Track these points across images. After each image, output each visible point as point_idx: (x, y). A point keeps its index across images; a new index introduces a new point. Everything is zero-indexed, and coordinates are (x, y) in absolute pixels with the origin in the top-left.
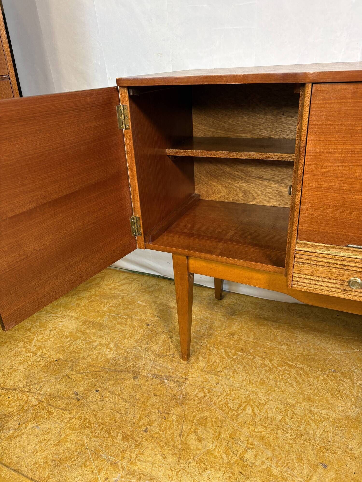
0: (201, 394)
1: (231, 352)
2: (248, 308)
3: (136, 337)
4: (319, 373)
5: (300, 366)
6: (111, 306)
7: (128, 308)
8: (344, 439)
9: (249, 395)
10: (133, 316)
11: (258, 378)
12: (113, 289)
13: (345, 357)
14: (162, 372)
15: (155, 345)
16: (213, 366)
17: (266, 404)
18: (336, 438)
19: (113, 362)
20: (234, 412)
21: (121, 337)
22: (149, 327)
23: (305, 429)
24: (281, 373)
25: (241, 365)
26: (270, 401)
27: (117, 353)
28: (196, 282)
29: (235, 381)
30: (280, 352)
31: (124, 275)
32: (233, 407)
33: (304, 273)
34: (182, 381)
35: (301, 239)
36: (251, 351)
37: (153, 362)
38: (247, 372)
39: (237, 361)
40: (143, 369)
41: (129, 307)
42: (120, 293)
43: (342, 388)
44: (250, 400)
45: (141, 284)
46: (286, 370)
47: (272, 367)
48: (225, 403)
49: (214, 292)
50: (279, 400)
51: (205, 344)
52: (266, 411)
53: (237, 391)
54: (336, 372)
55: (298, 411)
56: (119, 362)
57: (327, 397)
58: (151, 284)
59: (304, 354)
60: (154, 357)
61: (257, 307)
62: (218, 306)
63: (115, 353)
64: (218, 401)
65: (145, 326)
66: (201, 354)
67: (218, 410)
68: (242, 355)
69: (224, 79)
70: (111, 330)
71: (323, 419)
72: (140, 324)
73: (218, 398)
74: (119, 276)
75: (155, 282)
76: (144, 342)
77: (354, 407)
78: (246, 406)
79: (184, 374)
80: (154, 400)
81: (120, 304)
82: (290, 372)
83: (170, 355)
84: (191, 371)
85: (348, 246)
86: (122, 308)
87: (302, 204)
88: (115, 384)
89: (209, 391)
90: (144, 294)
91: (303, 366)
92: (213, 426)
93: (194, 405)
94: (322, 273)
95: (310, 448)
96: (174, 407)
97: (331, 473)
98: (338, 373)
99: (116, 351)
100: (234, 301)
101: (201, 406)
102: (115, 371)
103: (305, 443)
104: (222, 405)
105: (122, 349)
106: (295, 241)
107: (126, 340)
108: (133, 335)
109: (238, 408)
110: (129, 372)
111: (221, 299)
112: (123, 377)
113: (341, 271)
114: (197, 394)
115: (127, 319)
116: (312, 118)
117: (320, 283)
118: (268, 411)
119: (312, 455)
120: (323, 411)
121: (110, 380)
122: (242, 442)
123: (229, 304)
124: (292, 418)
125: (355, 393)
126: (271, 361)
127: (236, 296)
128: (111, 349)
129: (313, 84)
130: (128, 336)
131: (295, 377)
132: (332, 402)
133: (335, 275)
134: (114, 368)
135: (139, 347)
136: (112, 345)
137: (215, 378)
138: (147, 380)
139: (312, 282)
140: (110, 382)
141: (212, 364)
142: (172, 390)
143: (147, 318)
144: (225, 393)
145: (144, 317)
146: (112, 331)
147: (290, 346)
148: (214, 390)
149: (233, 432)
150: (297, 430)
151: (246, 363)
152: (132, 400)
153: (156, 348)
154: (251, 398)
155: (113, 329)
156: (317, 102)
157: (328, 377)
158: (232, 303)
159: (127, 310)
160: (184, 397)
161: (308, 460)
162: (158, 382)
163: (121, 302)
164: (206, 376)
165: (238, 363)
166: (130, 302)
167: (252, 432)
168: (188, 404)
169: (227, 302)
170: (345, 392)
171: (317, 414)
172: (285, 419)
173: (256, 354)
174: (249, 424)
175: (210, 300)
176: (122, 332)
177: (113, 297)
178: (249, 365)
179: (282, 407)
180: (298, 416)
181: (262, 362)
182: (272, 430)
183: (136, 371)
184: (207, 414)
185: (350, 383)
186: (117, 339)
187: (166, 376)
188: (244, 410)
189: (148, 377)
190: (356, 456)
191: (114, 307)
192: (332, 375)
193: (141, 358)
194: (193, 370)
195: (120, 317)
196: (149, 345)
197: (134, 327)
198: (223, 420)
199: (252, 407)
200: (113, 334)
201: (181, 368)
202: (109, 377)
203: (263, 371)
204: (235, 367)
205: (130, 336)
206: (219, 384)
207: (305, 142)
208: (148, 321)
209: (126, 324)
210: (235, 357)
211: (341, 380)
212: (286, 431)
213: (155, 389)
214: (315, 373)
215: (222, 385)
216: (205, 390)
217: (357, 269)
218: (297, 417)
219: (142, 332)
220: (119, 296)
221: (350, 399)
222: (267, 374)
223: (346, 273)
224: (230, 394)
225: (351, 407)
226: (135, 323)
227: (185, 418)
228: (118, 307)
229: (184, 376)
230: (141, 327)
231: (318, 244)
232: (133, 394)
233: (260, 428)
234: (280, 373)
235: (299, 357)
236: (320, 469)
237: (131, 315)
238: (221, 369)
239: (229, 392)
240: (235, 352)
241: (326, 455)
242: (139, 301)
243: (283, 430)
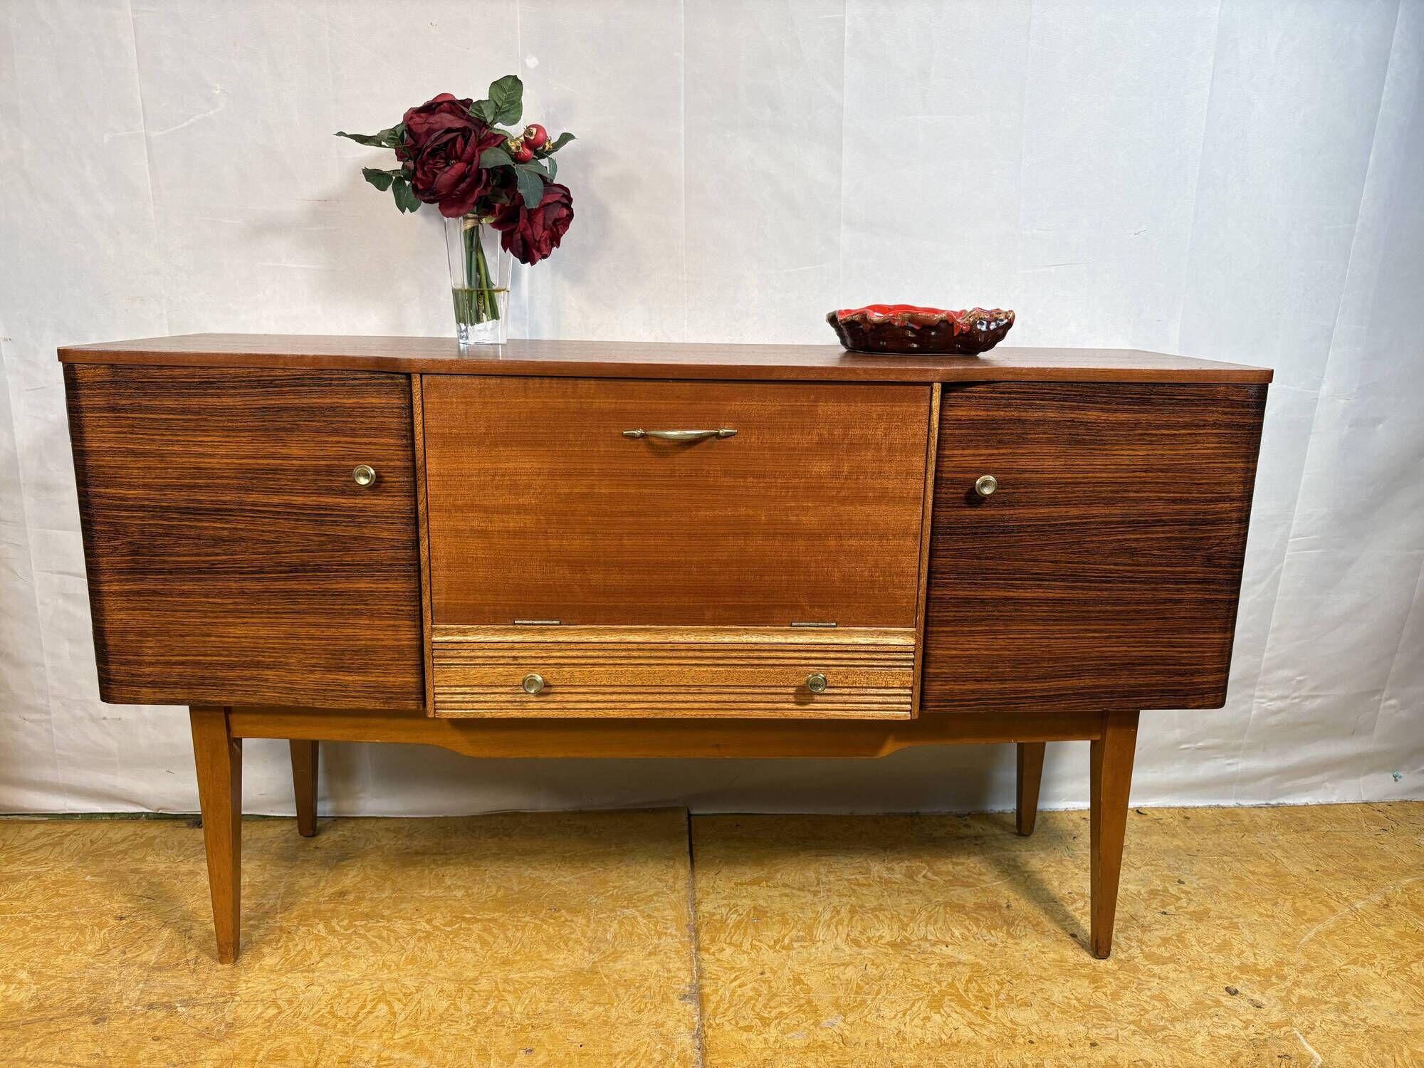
0: (272, 1011)
1: (341, 924)
2: (378, 841)
3: (90, 947)
4: (527, 919)
5: (488, 917)
6: (6, 899)
7: (58, 895)
8: (567, 1003)
9: (381, 987)
10: (76, 909)
11: (402, 954)
12: (6, 863)
13: (578, 884)
14: (171, 997)
15: (146, 951)
16: (298, 958)
17: (417, 991)
18: (551, 1007)
19: (32, 1005)
20: (349, 1021)
21: (46, 955)
22: (124, 922)
23: (495, 1008)
24: (451, 936)
25: (362, 941)
26: (426, 986)
27: (39, 986)
28: (246, 810)
29: (351, 971)
30: (449, 902)
31: (35, 827)
32: (347, 1014)
33: (452, 683)
34: (221, 1000)
35: (439, 622)
36: (387, 913)
37: (145, 983)
38: (377, 950)
39: (353, 937)
40: (119, 1001)
41: (61, 892)
42: (29, 868)
43: (567, 932)
44: (384, 994)
45: (91, 841)
46: (462, 929)
47: (431, 930)
48: (329, 1012)
49: (296, 825)
50: (445, 979)
51: (278, 924)
52: (419, 1002)
53: (357, 986)
54: (559, 911)
55: (484, 984)
56: (48, 1002)
57: (539, 952)
58: (118, 836)
59: (499, 896)
60: (145, 974)
61: (400, 836)
62: (307, 849)
63: (35, 987)
64: (311, 1013)
65: (113, 922)
66: (269, 943)
67: (312, 1028)
68: (366, 924)
69: (281, 361)
70: (14, 946)
71: (529, 986)
72: (97, 921)
73: (312, 1008)
74: (19, 832)
75: (132, 829)
76: (116, 952)
77: (587, 954)
78: (376, 1004)
79: (226, 988)
80: (155, 1047)
81: (32, 890)
82: (469, 929)
83: (187, 961)
84: (244, 978)
85: (515, 624)
86: (40, 897)
87: (433, 561)
88: (41, 1045)
89: (290, 1002)
90: (103, 860)
91: (497, 915)
92: (302, 1055)
93: (256, 1033)
94: (482, 677)
95: (504, 1033)
96: (206, 1048)
97: (540, 1057)
98: (563, 911)
99: (35, 984)
100: (347, 833)
101: (272, 1031)
102: (40, 1020)
103: (494, 1028)
104: (322, 1016)
105: (55, 977)
106: (429, 626)
107: (63, 956)
108: (82, 945)
109: (358, 1013)
110: (81, 1015)
111: (314, 836)
112: (62, 1027)
113: (512, 668)
114: (262, 1013)
115: (59, 917)
116: (429, 423)
117: (482, 698)
118: (422, 1000)
119: (506, 1043)
120: (531, 975)
121: (27, 1040)
122: (367, 1062)
123: (334, 841)
124: (470, 999)
125: (590, 934)
126: (429, 921)
127: (352, 824)
128: (21, 983)
129: (421, 375)
130: (66, 949)
131: (479, 936)
132: (548, 957)
133: (502, 678)
134: (38, 1015)
135: (102, 965)
136: (23, 975)
137: (305, 977)
138: (132, 1019)
139: (468, 698)
140: (28, 1044)
141: (296, 956)
142: (199, 1021)
143: (116, 906)
144: (327, 997)
145: (107, 905)
146: (18, 948)
147: (470, 888)
148: (301, 997)
149: (347, 1052)
150: (479, 1014)
151: (374, 936)
152: (96, 1061)
153: (150, 957)
154: (386, 990)
155: (19, 945)
156: (433, 399)
157: (543, 920)
158: (342, 838)
159: (56, 900)
160: (230, 1026)
161: (498, 1053)
162: (161, 1015)
163: (35, 887)
164: (284, 979)
165: (358, 939)
166: (63, 881)
167: (387, 1042)
168: (239, 1035)
169: (328, 839)
170: (573, 936)
171: (518, 981)
172: (455, 1004)
173: (396, 917)
174: (382, 1030)
175: (286, 841)
176: (47, 943)
177: (7, 880)
178: (380, 937)
179: (450, 987)
180: (482, 994)
181: (409, 927)
182: (429, 1027)
183: (100, 1009)
184: (287, 1039)
185: (584, 922)
186: (36, 960)
187: (180, 1001)
188: (370, 1012)
189: (134, 1012)
190: (585, 1021)
191: (17, 899)
192: (551, 917)
193: (111, 982)
194: (250, 975)
195: (38, 917)
196: (129, 955)
197: (81, 929)
198: (325, 1039)
199: (389, 1004)
200: (23, 953)
201: (218, 978)
202: (23, 1037)
203: (412, 942)
204: (350, 948)
205: (72, 947)
206: (313, 984)
207: (422, 460)
208: (119, 911)
209: (57, 928)
210: (350, 931)
211: (567, 920)
212: (457, 1022)
213: (154, 1029)
214: (520, 921)
215: (320, 985)
216: (280, 1002)
217: (534, 661)
218: (480, 996)
219: (105, 933)
220: (26, 875)
221: (581, 944)
222: (422, 944)
223: (519, 671)
224: (340, 994)
225: (583, 954)
226: (82, 922)
227: (235, 1058)
228: (27, 897)
229: (227, 991)
230: (101, 926)
231: (468, 626)
232: (98, 1050)
233: (405, 1031)
234: (448, 937)
235: (489, 903)
236: (522, 1057)
237: (70, 908)
238: (318, 959)
239: (337, 992)
240: (350, 922)
241: (532, 1035)
242: (89, 877)
243: (452, 1021)
